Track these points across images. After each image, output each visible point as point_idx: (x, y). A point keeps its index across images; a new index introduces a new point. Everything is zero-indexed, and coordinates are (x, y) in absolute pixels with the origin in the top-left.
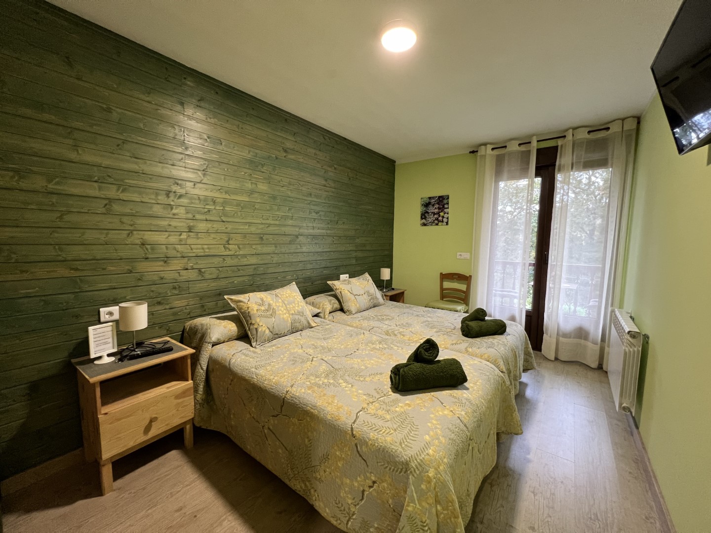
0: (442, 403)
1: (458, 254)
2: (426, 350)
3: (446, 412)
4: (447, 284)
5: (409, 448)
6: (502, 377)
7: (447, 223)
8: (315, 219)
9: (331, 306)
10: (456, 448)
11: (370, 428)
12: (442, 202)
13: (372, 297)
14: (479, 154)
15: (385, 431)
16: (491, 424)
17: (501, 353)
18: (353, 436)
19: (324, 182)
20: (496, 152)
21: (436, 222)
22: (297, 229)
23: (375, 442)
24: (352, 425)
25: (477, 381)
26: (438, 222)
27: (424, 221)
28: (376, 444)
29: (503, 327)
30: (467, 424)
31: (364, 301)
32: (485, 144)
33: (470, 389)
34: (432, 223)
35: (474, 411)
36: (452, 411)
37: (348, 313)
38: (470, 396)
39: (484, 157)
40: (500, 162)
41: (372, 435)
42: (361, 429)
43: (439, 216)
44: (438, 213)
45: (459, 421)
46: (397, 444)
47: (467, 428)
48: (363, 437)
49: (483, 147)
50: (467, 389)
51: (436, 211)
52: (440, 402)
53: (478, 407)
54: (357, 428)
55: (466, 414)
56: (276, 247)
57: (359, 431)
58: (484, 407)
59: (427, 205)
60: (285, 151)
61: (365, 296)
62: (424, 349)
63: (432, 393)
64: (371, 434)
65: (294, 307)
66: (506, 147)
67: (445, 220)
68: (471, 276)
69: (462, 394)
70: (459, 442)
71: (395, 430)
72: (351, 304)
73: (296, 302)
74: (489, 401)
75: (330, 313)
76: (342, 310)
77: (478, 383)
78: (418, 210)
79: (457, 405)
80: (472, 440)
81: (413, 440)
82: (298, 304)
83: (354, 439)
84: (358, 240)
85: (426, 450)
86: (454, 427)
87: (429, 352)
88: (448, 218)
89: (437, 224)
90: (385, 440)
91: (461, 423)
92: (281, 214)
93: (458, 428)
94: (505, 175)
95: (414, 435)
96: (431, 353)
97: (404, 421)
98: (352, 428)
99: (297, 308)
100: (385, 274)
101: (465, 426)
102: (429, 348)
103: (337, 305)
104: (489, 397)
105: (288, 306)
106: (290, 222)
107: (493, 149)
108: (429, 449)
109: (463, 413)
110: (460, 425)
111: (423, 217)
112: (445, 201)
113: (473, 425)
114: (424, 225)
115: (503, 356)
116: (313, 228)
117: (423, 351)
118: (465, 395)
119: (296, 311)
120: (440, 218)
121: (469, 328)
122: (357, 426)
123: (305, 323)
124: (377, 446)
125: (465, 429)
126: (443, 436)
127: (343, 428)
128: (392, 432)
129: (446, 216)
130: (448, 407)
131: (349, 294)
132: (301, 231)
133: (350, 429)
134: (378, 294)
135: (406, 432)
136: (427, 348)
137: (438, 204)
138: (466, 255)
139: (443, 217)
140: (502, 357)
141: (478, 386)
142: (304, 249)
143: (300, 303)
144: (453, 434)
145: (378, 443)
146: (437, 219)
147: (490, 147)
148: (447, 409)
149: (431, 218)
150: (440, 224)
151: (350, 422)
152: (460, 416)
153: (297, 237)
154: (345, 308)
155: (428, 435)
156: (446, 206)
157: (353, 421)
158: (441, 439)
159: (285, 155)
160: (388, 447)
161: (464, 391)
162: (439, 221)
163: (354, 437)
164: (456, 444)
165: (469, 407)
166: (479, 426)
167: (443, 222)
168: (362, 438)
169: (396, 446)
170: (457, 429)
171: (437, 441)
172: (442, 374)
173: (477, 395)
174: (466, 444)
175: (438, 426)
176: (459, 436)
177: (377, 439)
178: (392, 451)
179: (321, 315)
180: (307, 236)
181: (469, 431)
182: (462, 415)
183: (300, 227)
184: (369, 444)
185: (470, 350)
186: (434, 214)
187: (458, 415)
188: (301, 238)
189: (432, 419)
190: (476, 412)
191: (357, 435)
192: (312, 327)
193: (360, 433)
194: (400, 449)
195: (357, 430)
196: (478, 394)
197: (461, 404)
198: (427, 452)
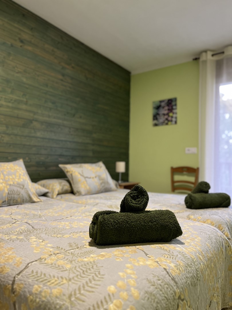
0: (146, 255)
1: (187, 149)
2: (134, 198)
3: (149, 263)
4: (177, 178)
5: (80, 302)
6: (226, 240)
7: (176, 122)
8: (50, 109)
9: (61, 188)
10: (155, 305)
11: (36, 279)
12: (171, 104)
13: (104, 182)
14: (201, 60)
15: (56, 281)
16: (214, 289)
17: (225, 220)
18: (13, 291)
19: (61, 77)
20: (216, 58)
21: (166, 122)
22: (32, 115)
23: (36, 297)
24: (15, 277)
25: (196, 238)
26: (167, 121)
27: (156, 122)
28: (38, 300)
29: (227, 200)
30: (175, 277)
31: (95, 183)
32: (206, 51)
33: (186, 244)
34: (163, 124)
35: (188, 264)
36: (157, 262)
37: (77, 194)
38: (184, 249)
39: (205, 62)
40: (219, 67)
41: (36, 288)
42: (25, 281)
43: (169, 116)
44: (168, 114)
45: (165, 272)
46: (65, 298)
47: (176, 283)
48: (25, 291)
49: (204, 54)
50: (182, 243)
51: (166, 112)
52: (145, 253)
53: (194, 263)
54: (20, 280)
55: (175, 266)
56: (7, 127)
57: (22, 284)
58: (202, 264)
59: (158, 108)
60: (22, 41)
61: (96, 180)
62: (131, 197)
63: (137, 247)
64: (36, 286)
65: (14, 178)
66: (223, 53)
67: (174, 119)
68: (198, 169)
69: (175, 248)
70: (160, 298)
71: (70, 280)
72: (81, 186)
73: (18, 175)
74: (210, 259)
75: (58, 194)
76: (72, 192)
77: (196, 240)
78: (150, 112)
79: (166, 257)
80: (183, 300)
81: (89, 291)
82: (20, 177)
83: (13, 295)
84: (95, 136)
85: (104, 303)
86: (156, 278)
87: (137, 200)
88: (176, 118)
89: (167, 124)
90: (51, 293)
91: (167, 275)
92: (14, 97)
93: (161, 281)
94: (225, 77)
95: (93, 286)
96: (139, 201)
97: (88, 270)
98: (14, 281)
99: (17, 180)
100: (121, 167)
101: (173, 279)
102: (137, 196)
103: (67, 187)
104: (210, 255)
105: (7, 177)
106: (24, 107)
107: (213, 55)
108: (109, 303)
109: (172, 265)
110: (165, 277)
111: (155, 118)
112: (173, 103)
113: (185, 280)
114: (156, 125)
115: (228, 223)
116: (49, 117)
117: (130, 199)
118: (178, 249)
119: (15, 183)
120: (170, 119)
121: (193, 198)
122: (22, 278)
123: (25, 196)
124: (38, 303)
125: (172, 283)
126: (136, 288)
127: (4, 281)
128: (65, 281)
129: (174, 116)
130: (152, 258)
131: (79, 176)
132: (36, 117)
133: (11, 282)
134: (112, 183)
135: (84, 282)
136: (134, 196)
137: (168, 105)
138: (194, 150)
139: (172, 117)
140: (226, 223)
141: (195, 242)
142: (39, 134)
143: (22, 177)
144: (152, 287)
145: (40, 298)
146: (167, 119)
147: (209, 54)
148: (152, 260)
149: (162, 119)
150: (170, 123)
151: (14, 273)
152: (167, 268)
153: (31, 121)
154: (75, 190)
155: (115, 285)
156: (174, 107)
157: (17, 273)
158: (133, 292)
159: (21, 44)
160: (52, 301)
161: (178, 245)
162: (169, 121)
163: (14, 293)
164: (156, 300)
165: (182, 260)
166: (194, 285)
167: (172, 121)
168: (22, 293)
169: (63, 300)
170: (159, 282)
171: (125, 293)
172: (150, 223)
173: (194, 250)
174: (173, 303)
175: (133, 276)
176: (161, 291)
177: (41, 292)
178: (55, 307)
179: (49, 195)
180: (42, 123)
181: (178, 287)
182: (170, 267)
183: (35, 113)
184: (29, 300)
185: (192, 217)
186: (164, 115)
187: (164, 267)
188: (35, 123)
189: (128, 268)
190: (191, 267)
191: (18, 290)
192: (34, 202)
193: (21, 286)
194: (68, 304)
195: (19, 282)
196: (196, 249)
197: (172, 257)
198: (105, 307)
